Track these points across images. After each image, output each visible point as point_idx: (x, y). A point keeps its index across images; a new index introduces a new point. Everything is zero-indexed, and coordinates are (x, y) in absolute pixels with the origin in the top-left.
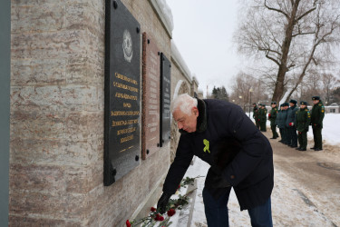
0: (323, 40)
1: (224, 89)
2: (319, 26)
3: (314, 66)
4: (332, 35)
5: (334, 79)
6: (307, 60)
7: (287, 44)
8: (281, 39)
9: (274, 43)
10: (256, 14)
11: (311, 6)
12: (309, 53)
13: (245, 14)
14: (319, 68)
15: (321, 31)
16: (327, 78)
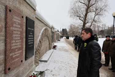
0: (98, 14)
1: (66, 29)
2: (96, 10)
3: (95, 23)
4: (100, 13)
5: (101, 27)
6: (92, 21)
7: (86, 15)
8: (84, 13)
9: (82, 15)
10: (76, 4)
11: (94, 3)
12: (93, 18)
13: (73, 4)
14: (96, 23)
15: (97, 11)
16: (99, 27)
